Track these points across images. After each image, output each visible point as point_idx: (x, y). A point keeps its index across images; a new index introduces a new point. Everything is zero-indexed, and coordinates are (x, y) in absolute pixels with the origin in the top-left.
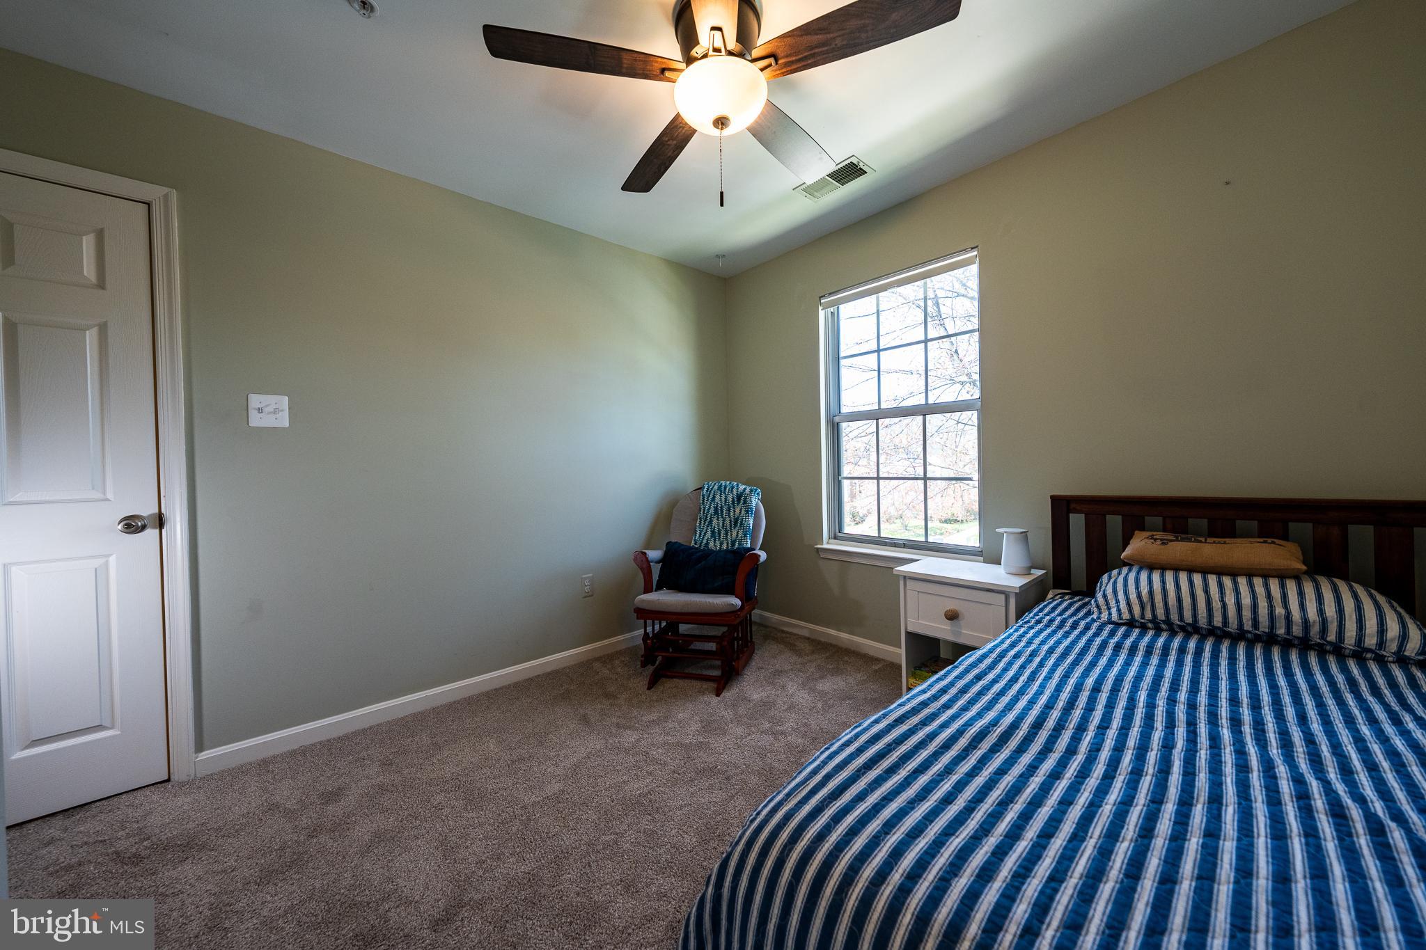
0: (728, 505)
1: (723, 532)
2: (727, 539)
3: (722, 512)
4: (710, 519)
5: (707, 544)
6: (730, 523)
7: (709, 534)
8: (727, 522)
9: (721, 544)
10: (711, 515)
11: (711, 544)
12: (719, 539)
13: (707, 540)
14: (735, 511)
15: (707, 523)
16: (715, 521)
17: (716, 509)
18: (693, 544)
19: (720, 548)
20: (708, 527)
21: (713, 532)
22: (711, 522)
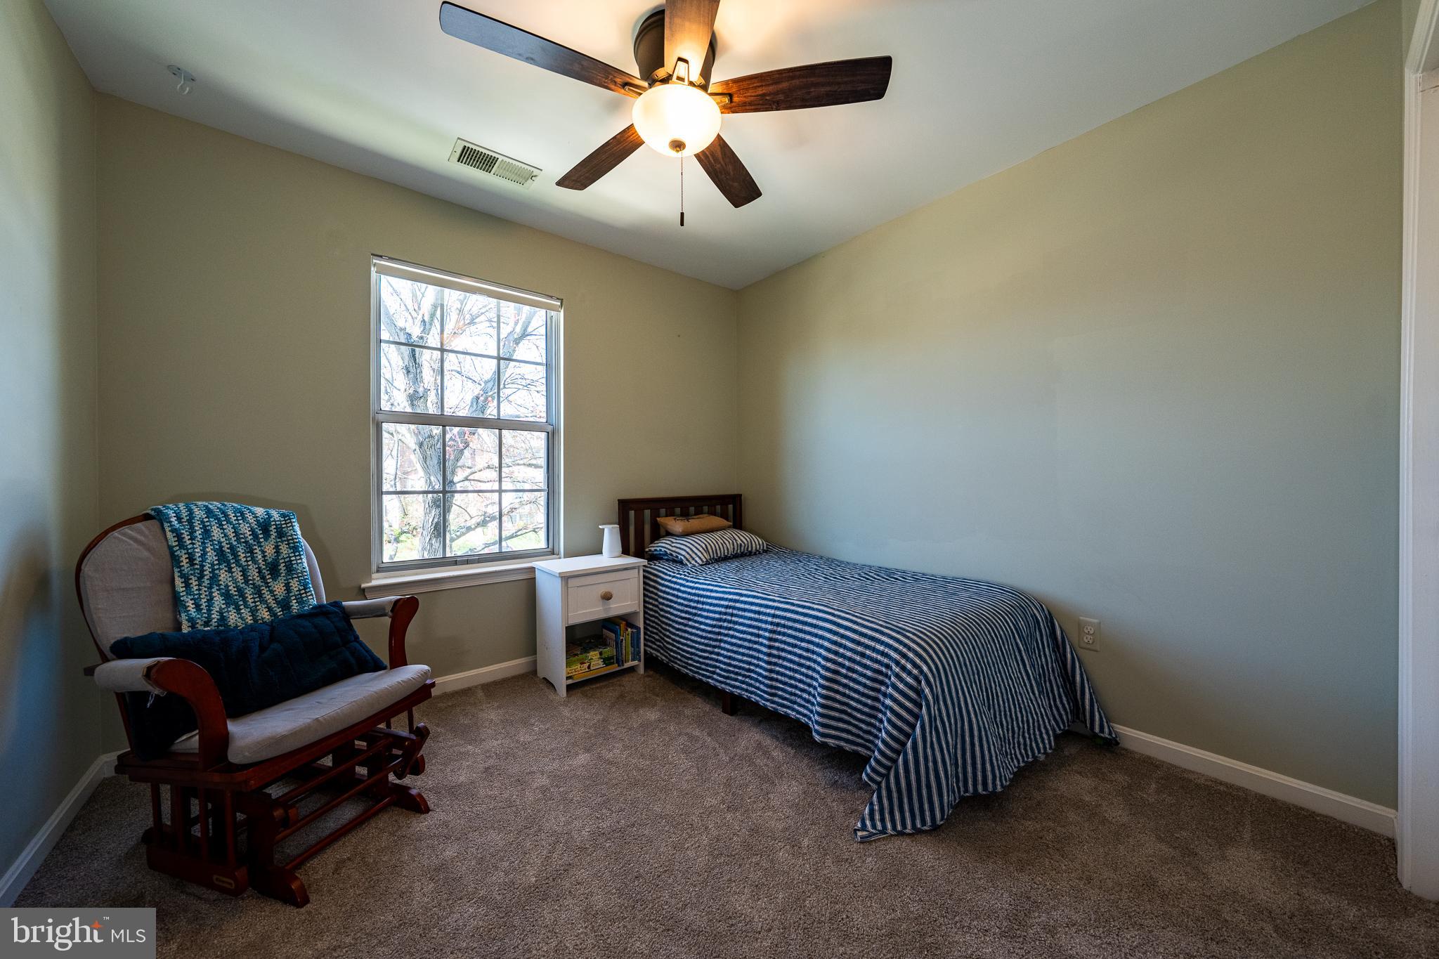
0: (246, 542)
1: (249, 592)
2: (263, 601)
3: (235, 555)
4: (213, 571)
5: (223, 619)
6: (260, 572)
7: (219, 601)
8: (253, 573)
9: (254, 612)
10: (213, 565)
11: (233, 618)
12: (246, 606)
13: (221, 613)
14: (263, 552)
15: (206, 582)
16: (223, 576)
17: (220, 553)
18: (186, 629)
19: (255, 620)
20: (210, 588)
21: (227, 596)
22: (214, 579)
